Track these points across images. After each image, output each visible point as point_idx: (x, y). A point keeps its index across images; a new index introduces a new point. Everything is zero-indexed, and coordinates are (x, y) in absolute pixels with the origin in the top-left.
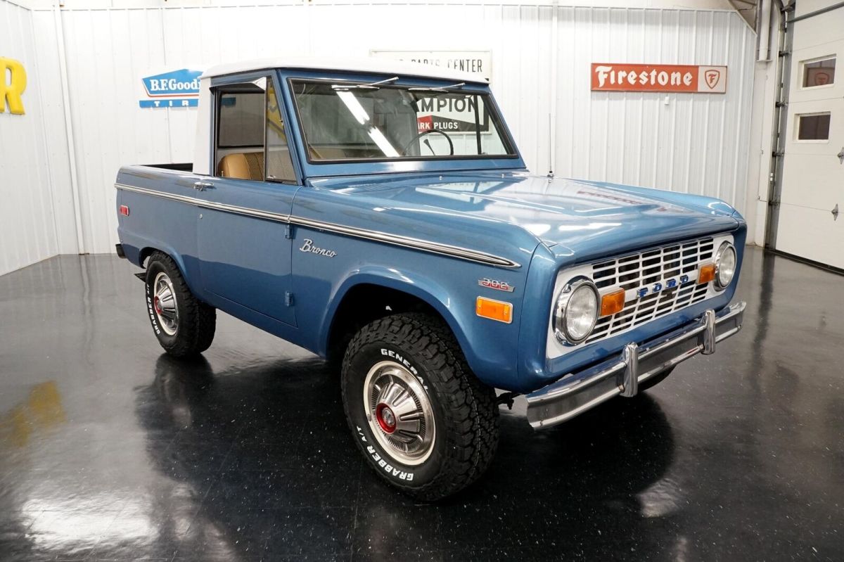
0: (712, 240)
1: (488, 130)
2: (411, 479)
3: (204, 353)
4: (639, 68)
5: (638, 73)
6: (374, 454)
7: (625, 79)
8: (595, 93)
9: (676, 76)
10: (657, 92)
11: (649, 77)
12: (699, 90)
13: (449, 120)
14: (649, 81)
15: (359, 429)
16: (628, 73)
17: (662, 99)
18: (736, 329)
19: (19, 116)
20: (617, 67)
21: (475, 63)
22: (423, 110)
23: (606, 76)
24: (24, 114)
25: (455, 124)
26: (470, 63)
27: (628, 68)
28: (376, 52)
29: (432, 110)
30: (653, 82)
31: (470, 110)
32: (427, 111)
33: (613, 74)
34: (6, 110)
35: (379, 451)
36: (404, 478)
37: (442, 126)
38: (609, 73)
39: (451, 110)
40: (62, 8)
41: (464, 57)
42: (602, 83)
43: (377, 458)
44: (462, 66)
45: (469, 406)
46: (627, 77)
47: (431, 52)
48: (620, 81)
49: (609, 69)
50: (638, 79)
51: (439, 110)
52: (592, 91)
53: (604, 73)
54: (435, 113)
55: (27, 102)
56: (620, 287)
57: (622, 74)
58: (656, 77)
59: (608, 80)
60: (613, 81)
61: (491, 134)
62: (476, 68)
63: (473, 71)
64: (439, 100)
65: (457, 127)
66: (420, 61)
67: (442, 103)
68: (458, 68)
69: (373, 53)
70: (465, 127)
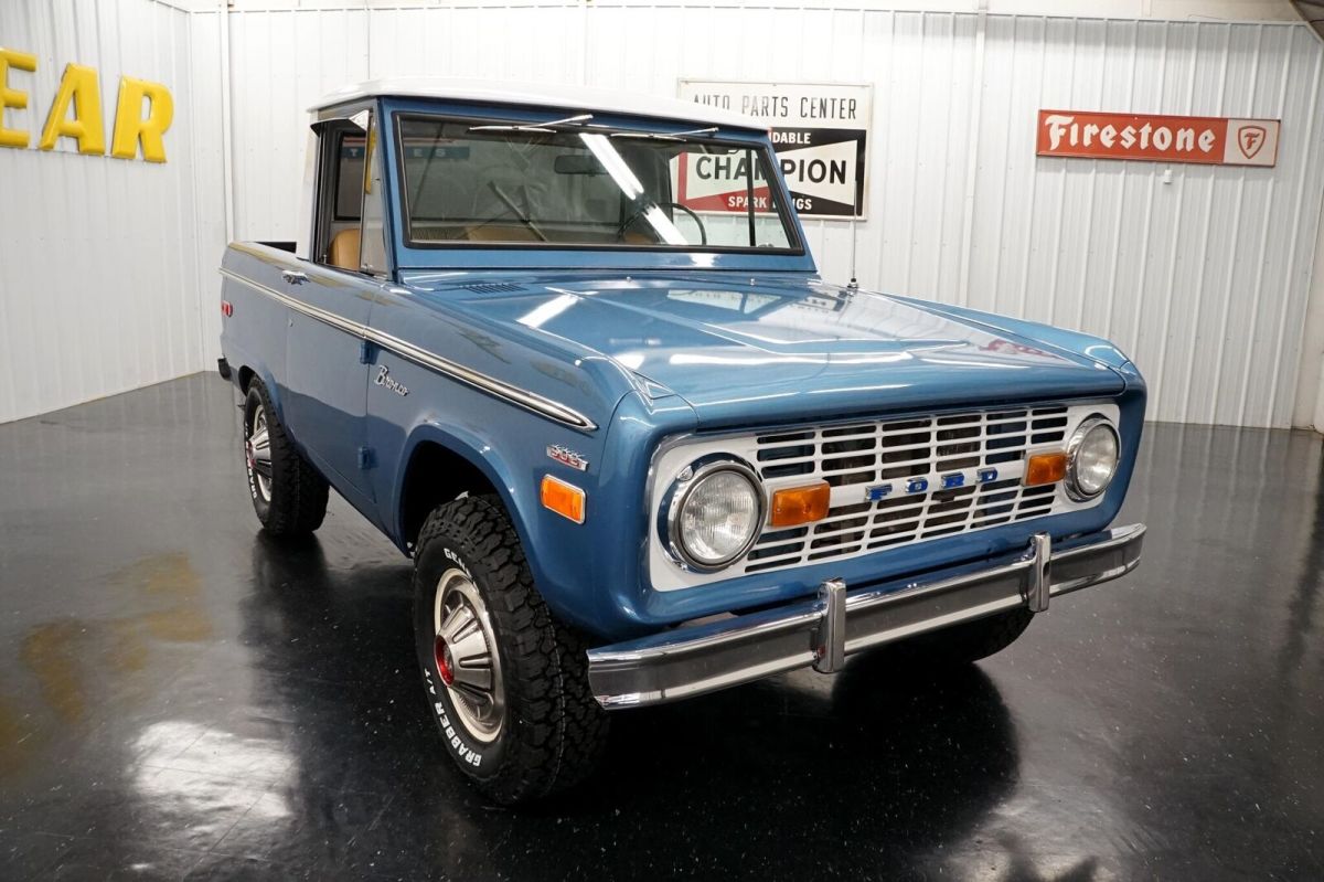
0: (1065, 410)
1: (860, 214)
2: (478, 764)
3: (317, 532)
4: (1121, 121)
5: (1119, 129)
6: (442, 715)
7: (1096, 138)
8: (1043, 160)
9: (1186, 137)
10: (1151, 161)
11: (1138, 136)
12: (1226, 160)
13: (796, 196)
14: (1137, 144)
15: (428, 674)
16: (1101, 129)
17: (1159, 174)
18: (1121, 569)
19: (157, 165)
20: (1083, 118)
21: (846, 105)
22: (757, 178)
23: (1063, 131)
24: (165, 162)
25: (808, 201)
26: (837, 104)
27: (1102, 119)
28: (687, 82)
30: (1144, 144)
31: (832, 180)
33: (1075, 129)
34: (138, 156)
35: (449, 713)
36: (470, 761)
38: (1068, 127)
39: (801, 179)
40: (231, 9)
41: (827, 94)
42: (1055, 143)
43: (445, 723)
44: (823, 108)
45: (548, 656)
46: (1098, 135)
47: (775, 85)
48: (1087, 142)
49: (1069, 120)
50: (1118, 138)
52: (1038, 156)
53: (1061, 127)
55: (170, 145)
56: (825, 478)
57: (1090, 130)
58: (1151, 136)
59: (1065, 139)
60: (1074, 140)
61: (865, 221)
62: (845, 113)
63: (841, 117)
64: (784, 162)
65: (810, 207)
66: (755, 98)
67: (788, 167)
68: (817, 112)
69: (683, 84)
70: (824, 207)
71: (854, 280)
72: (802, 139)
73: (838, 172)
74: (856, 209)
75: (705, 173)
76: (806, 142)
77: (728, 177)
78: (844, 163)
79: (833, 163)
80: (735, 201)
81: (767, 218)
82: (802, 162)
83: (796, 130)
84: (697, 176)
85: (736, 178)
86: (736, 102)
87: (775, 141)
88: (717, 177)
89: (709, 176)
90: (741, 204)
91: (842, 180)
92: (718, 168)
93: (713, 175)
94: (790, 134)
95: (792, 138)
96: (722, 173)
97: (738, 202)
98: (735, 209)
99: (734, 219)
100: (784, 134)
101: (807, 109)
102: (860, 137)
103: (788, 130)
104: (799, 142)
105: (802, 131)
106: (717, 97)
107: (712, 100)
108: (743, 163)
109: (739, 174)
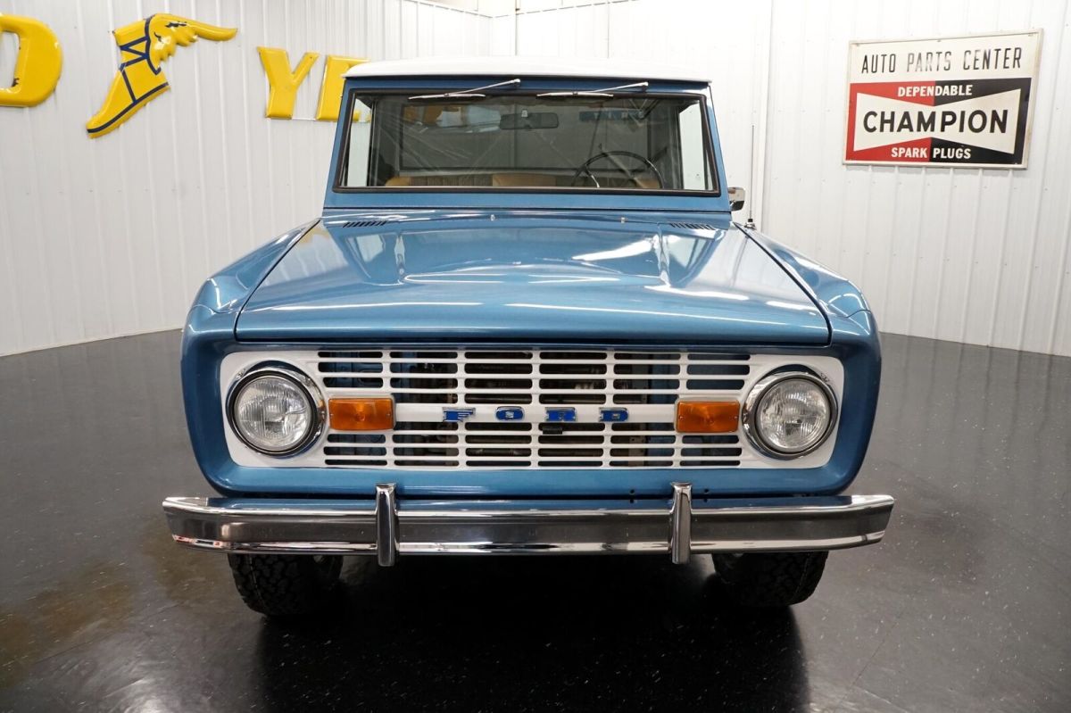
1: (1020, 162)
13: (956, 145)
21: (1010, 54)
22: (919, 130)
25: (967, 151)
26: (1001, 54)
28: (857, 44)
29: (933, 130)
31: (992, 130)
32: (925, 130)
37: (946, 154)
39: (961, 130)
41: (990, 45)
44: (987, 59)
47: (939, 40)
51: (943, 130)
54: (937, 134)
61: (1025, 169)
62: (1010, 63)
63: (1005, 67)
64: (945, 114)
65: (969, 156)
66: (920, 55)
67: (949, 118)
68: (979, 64)
69: (854, 46)
70: (983, 156)
71: (750, 220)
72: (964, 91)
73: (999, 122)
74: (1016, 157)
75: (871, 127)
76: (968, 94)
77: (892, 130)
78: (1005, 112)
79: (994, 114)
80: (898, 151)
81: (927, 167)
82: (963, 113)
83: (957, 83)
84: (865, 130)
85: (899, 130)
86: (901, 63)
87: (937, 94)
88: (882, 130)
89: (874, 129)
90: (903, 155)
91: (1003, 129)
92: (883, 121)
93: (878, 127)
94: (952, 87)
95: (954, 90)
96: (887, 126)
97: (900, 153)
98: (897, 159)
99: (896, 168)
100: (947, 87)
101: (970, 62)
102: (1024, 85)
103: (950, 83)
104: (961, 94)
105: (964, 83)
106: (884, 56)
107: (880, 59)
108: (906, 115)
109: (902, 126)
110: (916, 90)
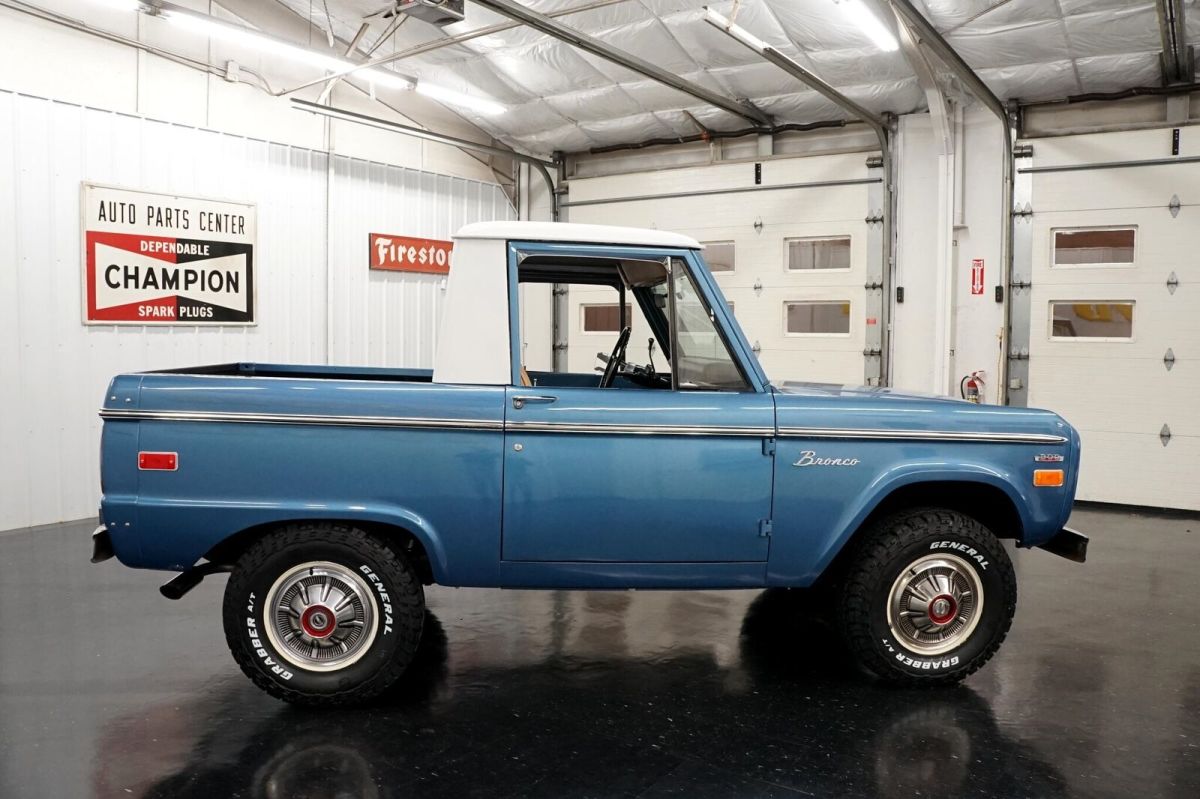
1: (252, 320)
4: (418, 243)
5: (418, 250)
7: (405, 256)
8: (373, 272)
11: (428, 255)
13: (199, 304)
14: (428, 260)
16: (408, 249)
17: (439, 282)
20: (397, 240)
21: (236, 221)
22: (164, 287)
23: (386, 250)
25: (210, 308)
26: (230, 219)
28: (92, 187)
29: (177, 288)
30: (431, 261)
31: (228, 290)
32: (171, 287)
33: (393, 248)
37: (191, 313)
38: (388, 247)
39: (203, 289)
41: (221, 210)
42: (382, 259)
44: (218, 222)
46: (406, 253)
47: (176, 197)
48: (400, 259)
49: (388, 242)
50: (417, 256)
51: (186, 288)
52: (370, 269)
53: (385, 247)
54: (182, 292)
57: (402, 250)
58: (435, 254)
59: (388, 256)
60: (393, 258)
61: (256, 326)
62: (236, 228)
63: (234, 233)
64: (187, 272)
65: (211, 315)
66: (159, 209)
67: (191, 277)
68: (213, 226)
69: (88, 188)
70: (223, 314)
72: (202, 251)
73: (232, 282)
74: (248, 316)
75: (114, 282)
76: (206, 254)
77: (137, 286)
78: (237, 274)
79: (228, 274)
80: (145, 310)
81: (175, 326)
82: (203, 272)
83: (196, 242)
84: (107, 286)
85: (144, 287)
86: (141, 214)
87: (178, 252)
88: (126, 286)
89: (118, 285)
90: (151, 313)
91: (236, 290)
92: (127, 277)
93: (122, 283)
94: (192, 246)
95: (193, 250)
96: (131, 282)
97: (148, 312)
98: (145, 318)
99: (143, 328)
100: (187, 246)
101: (205, 223)
102: (247, 249)
103: (190, 242)
104: (200, 253)
105: (202, 243)
106: (123, 204)
107: (119, 207)
108: (151, 272)
109: (147, 283)
110: (159, 245)
